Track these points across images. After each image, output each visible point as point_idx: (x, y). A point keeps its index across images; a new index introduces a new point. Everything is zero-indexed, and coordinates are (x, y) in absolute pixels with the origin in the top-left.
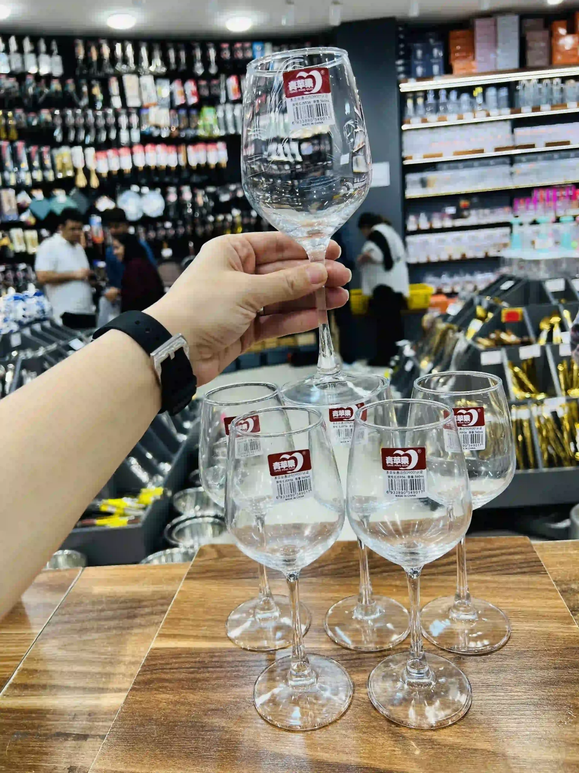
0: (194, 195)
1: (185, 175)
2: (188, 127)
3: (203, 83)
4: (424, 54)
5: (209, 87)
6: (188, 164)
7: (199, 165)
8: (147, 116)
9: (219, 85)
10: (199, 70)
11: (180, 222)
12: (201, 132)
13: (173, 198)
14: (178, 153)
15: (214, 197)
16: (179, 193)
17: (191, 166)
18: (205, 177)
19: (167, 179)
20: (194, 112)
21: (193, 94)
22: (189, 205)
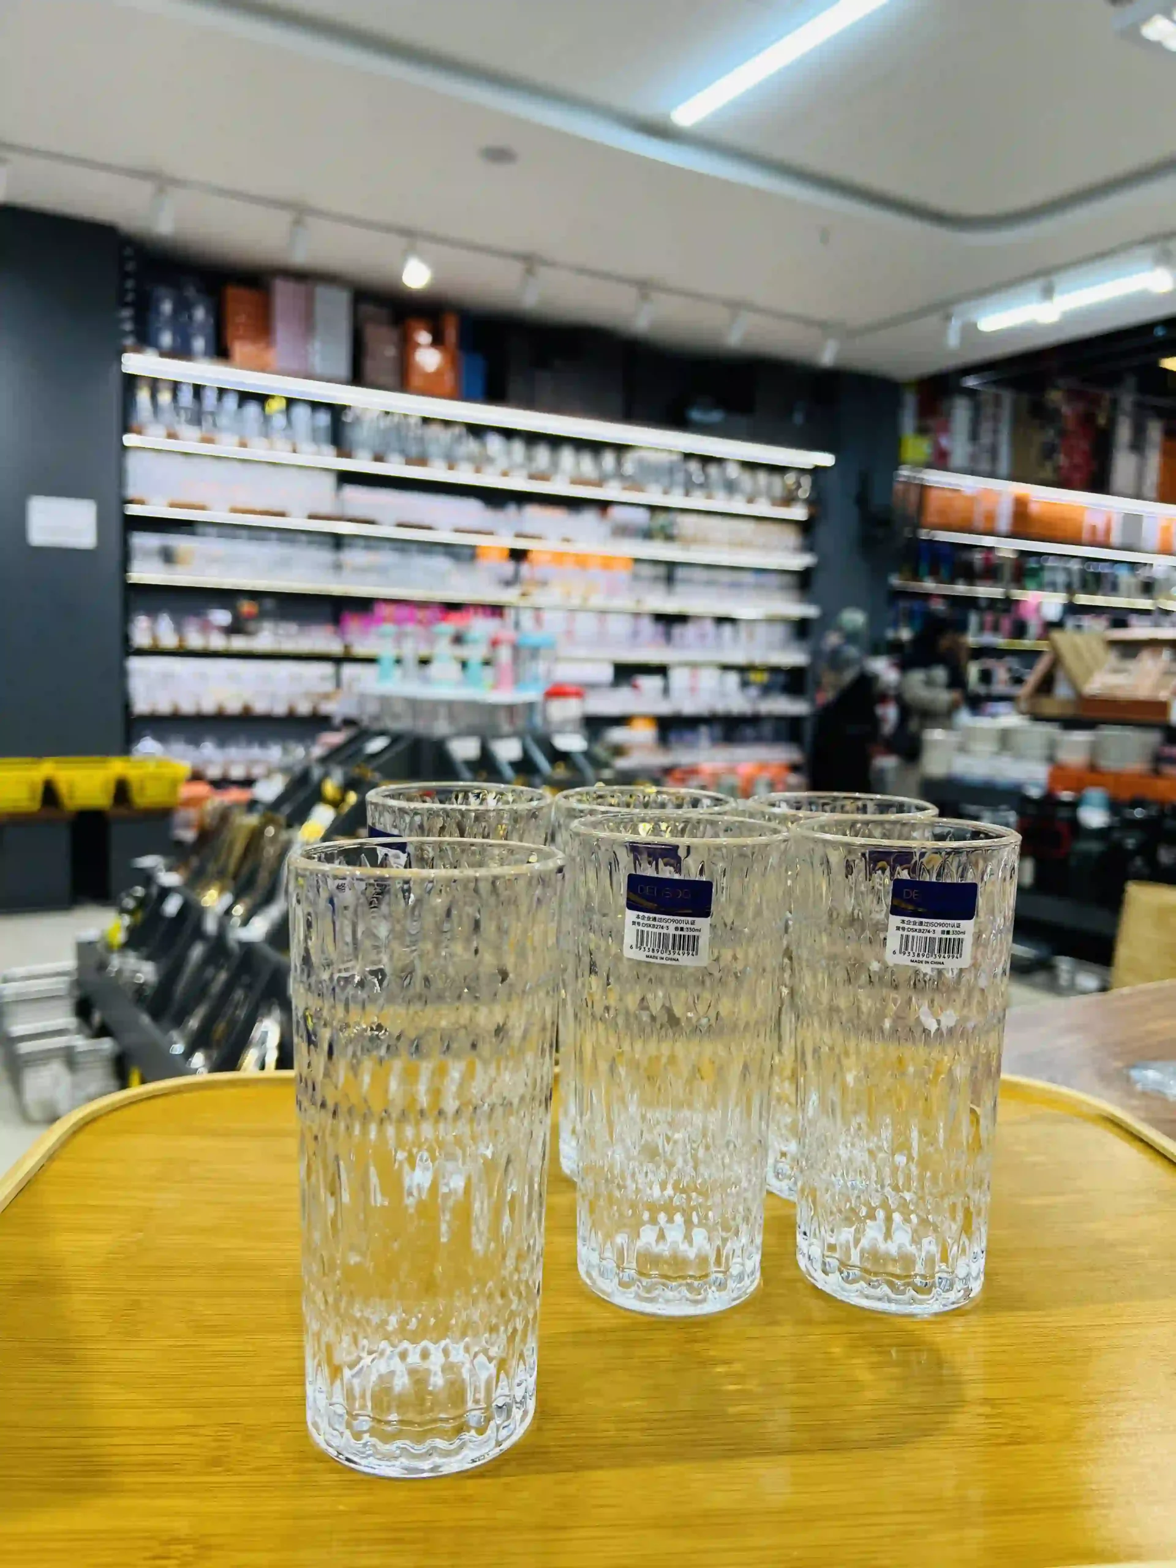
4: (176, 311)
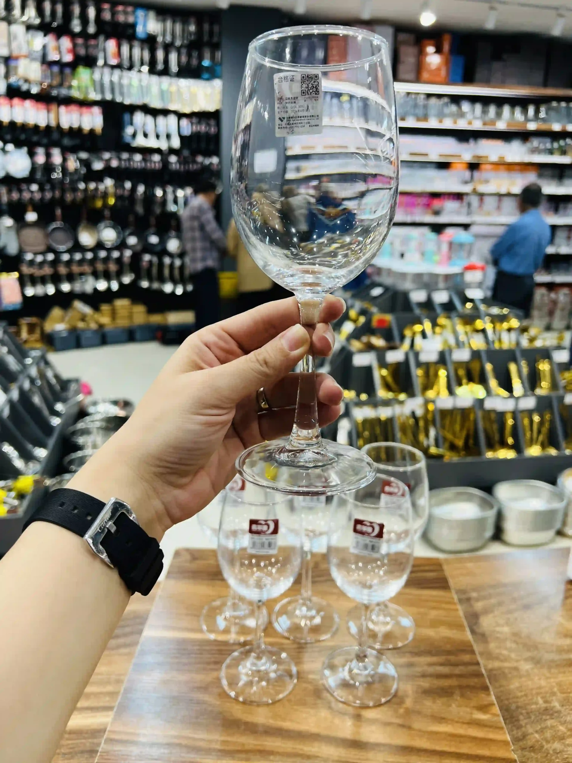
0: (65, 160)
1: (55, 136)
2: (61, 85)
3: (80, 41)
4: (308, 54)
5: (87, 47)
6: (58, 126)
7: (71, 128)
8: (16, 68)
9: (97, 46)
10: (76, 26)
11: (48, 187)
12: (75, 94)
13: (41, 159)
14: (49, 111)
15: (86, 164)
16: (48, 155)
17: (62, 129)
18: (77, 142)
19: (35, 138)
20: (68, 71)
21: (69, 51)
22: (59, 170)
